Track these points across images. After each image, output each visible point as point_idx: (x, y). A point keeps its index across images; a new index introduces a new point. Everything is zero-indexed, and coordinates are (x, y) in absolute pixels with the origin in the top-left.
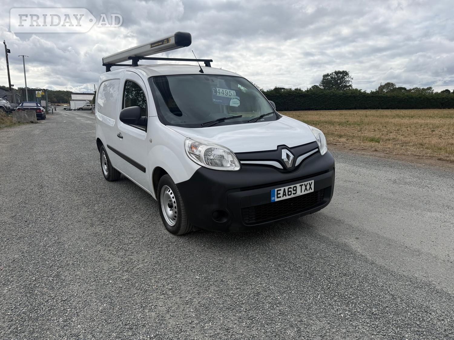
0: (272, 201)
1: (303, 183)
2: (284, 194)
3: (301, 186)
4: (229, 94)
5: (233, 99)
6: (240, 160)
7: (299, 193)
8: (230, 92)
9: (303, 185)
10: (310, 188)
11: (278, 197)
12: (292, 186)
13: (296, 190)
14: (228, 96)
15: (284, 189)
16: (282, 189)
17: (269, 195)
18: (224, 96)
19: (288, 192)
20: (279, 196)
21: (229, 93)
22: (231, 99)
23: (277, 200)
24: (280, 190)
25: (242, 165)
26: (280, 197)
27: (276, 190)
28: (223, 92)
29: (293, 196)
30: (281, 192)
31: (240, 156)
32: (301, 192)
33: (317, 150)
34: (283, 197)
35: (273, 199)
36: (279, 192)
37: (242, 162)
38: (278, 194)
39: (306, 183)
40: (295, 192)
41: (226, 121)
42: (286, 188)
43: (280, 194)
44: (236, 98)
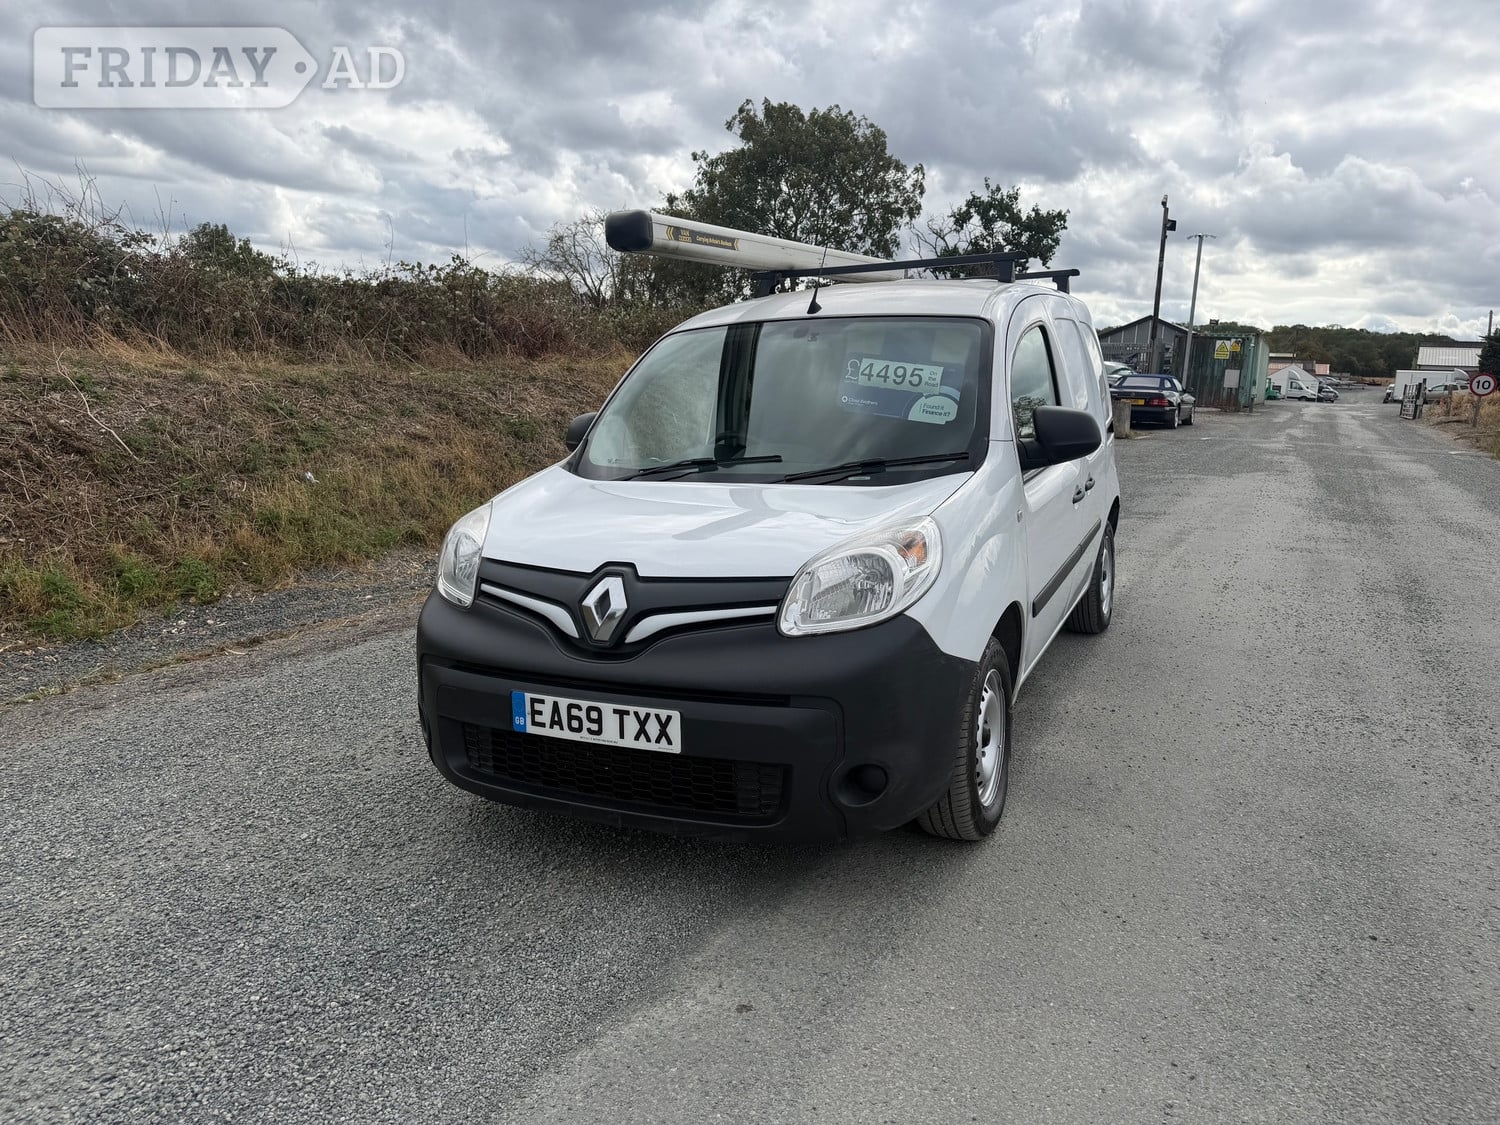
0: (516, 729)
1: (632, 709)
2: (556, 719)
3: (622, 714)
4: (908, 377)
5: (927, 397)
7: (610, 736)
8: (916, 372)
9: (627, 713)
10: (663, 733)
11: (534, 723)
12: (585, 704)
13: (599, 721)
14: (906, 386)
15: (556, 707)
16: (549, 700)
17: (506, 707)
18: (890, 384)
19: (571, 718)
20: (538, 718)
21: (912, 375)
22: (920, 395)
23: (531, 730)
24: (542, 702)
25: (479, 594)
26: (543, 725)
27: (528, 696)
28: (883, 373)
29: (584, 737)
30: (546, 709)
32: (622, 736)
33: (772, 609)
34: (551, 727)
35: (518, 721)
36: (538, 707)
37: (485, 587)
38: (535, 712)
39: (642, 711)
40: (595, 727)
42: (563, 703)
43: (540, 713)
44: (941, 394)
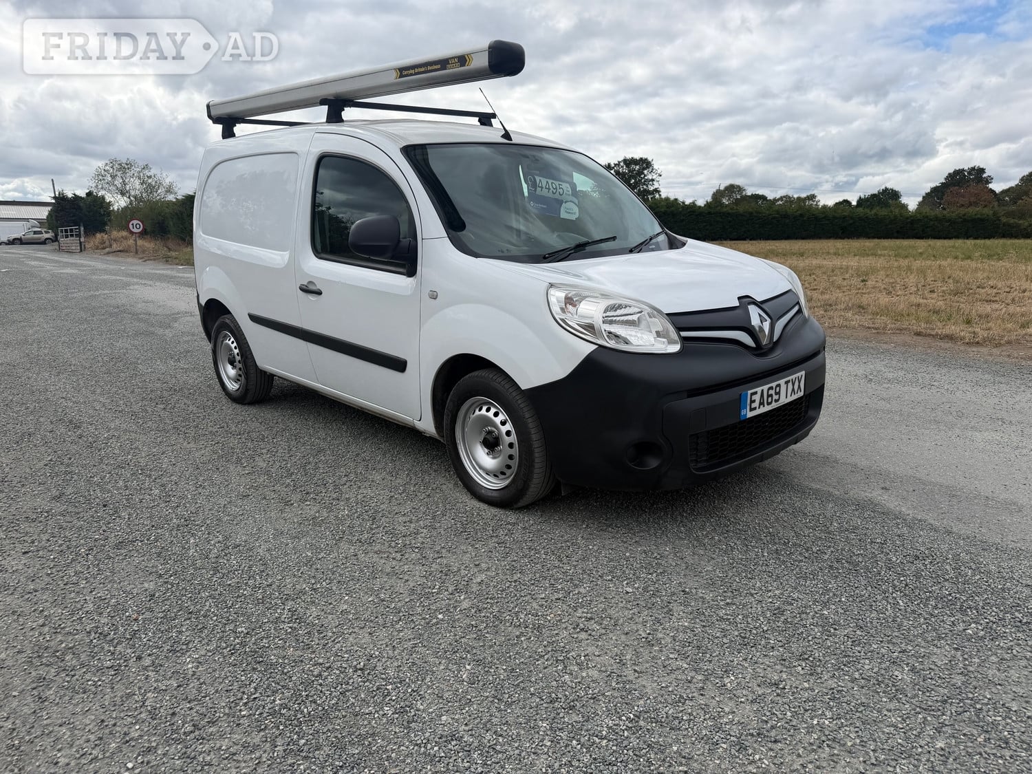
0: (742, 418)
1: (790, 378)
2: (762, 401)
3: (787, 383)
4: (558, 190)
6: (679, 329)
7: (784, 400)
8: (560, 187)
9: (789, 381)
10: (799, 387)
11: (752, 410)
12: (774, 385)
13: (779, 393)
14: (557, 196)
15: (763, 393)
16: (759, 390)
17: (738, 403)
18: (550, 195)
19: (768, 396)
20: (754, 405)
23: (750, 414)
24: (756, 393)
25: (684, 340)
26: (755, 409)
27: (750, 392)
29: (774, 405)
30: (757, 398)
31: (681, 321)
32: (787, 397)
33: (796, 308)
34: (759, 408)
35: (743, 412)
36: (754, 397)
37: (684, 334)
38: (752, 402)
39: (793, 377)
40: (777, 397)
41: (588, 249)
42: (765, 388)
43: (755, 401)
44: (571, 201)
